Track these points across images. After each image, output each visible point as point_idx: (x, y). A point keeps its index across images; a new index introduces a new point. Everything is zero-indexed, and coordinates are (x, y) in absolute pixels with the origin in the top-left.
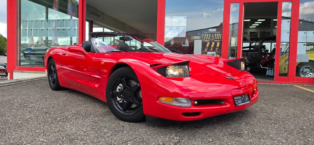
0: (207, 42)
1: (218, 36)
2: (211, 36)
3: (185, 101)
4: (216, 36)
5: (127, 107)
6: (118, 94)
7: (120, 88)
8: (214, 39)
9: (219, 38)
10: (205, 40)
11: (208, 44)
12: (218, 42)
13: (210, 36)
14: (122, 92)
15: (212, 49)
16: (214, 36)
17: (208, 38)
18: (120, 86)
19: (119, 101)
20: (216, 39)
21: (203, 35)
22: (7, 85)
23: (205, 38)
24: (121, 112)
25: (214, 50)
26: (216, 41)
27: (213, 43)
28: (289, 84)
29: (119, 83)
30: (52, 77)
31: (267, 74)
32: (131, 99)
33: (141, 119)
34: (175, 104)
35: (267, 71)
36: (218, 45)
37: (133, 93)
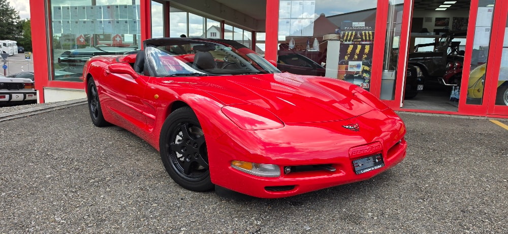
0: (348, 45)
1: (368, 35)
2: (356, 34)
4: (363, 34)
5: (191, 168)
6: (178, 148)
7: (181, 138)
8: (360, 40)
9: (370, 38)
10: (346, 41)
11: (351, 47)
12: (367, 44)
13: (354, 33)
14: (182, 145)
15: (356, 57)
16: (361, 35)
18: (181, 136)
19: (179, 158)
20: (364, 38)
21: (342, 32)
22: (30, 116)
23: (345, 37)
24: (182, 175)
25: (359, 59)
26: (363, 43)
27: (359, 47)
28: (483, 118)
29: (179, 131)
30: (93, 105)
31: (451, 96)
32: (196, 157)
34: (256, 172)
35: (453, 91)
36: (367, 50)
37: (199, 147)
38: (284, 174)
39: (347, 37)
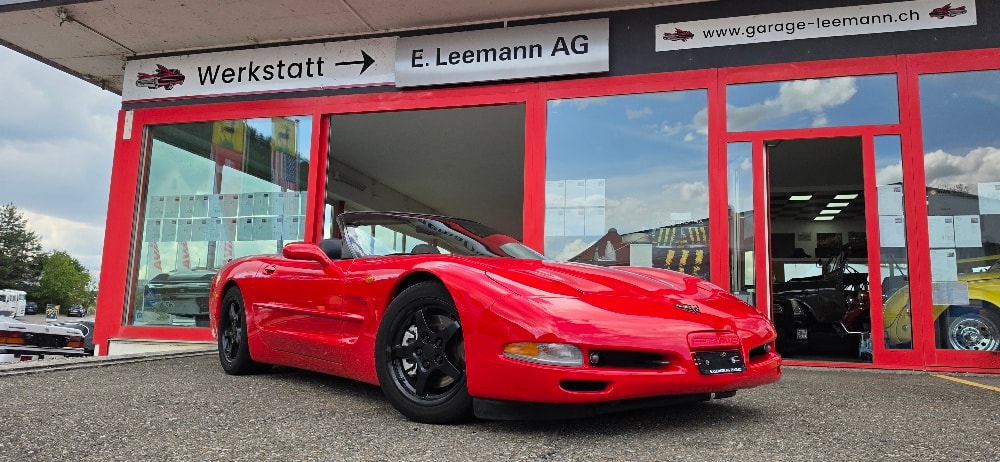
0: (666, 251)
1: (698, 233)
2: (678, 233)
3: (569, 354)
4: (690, 231)
5: (427, 384)
6: (406, 353)
7: (413, 336)
8: (686, 241)
9: (701, 238)
10: (662, 244)
11: (671, 254)
12: (699, 249)
13: (674, 231)
14: (415, 346)
15: (682, 270)
16: (687, 233)
17: (669, 239)
18: (413, 333)
19: (408, 370)
20: (693, 239)
21: (654, 229)
23: (660, 238)
24: (412, 398)
26: (692, 246)
28: (919, 373)
29: (410, 326)
30: (228, 338)
31: (861, 351)
32: (439, 363)
33: (463, 416)
34: (543, 359)
35: (863, 342)
36: (699, 259)
37: (444, 345)
38: (590, 364)
39: (663, 238)
